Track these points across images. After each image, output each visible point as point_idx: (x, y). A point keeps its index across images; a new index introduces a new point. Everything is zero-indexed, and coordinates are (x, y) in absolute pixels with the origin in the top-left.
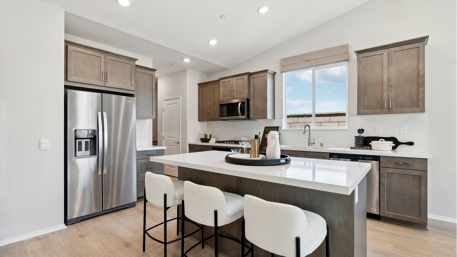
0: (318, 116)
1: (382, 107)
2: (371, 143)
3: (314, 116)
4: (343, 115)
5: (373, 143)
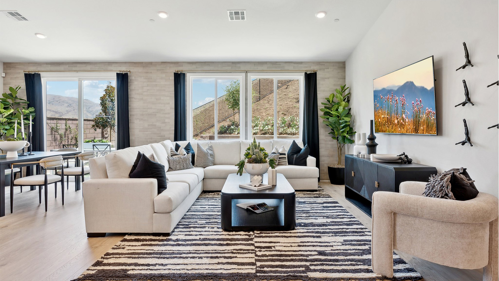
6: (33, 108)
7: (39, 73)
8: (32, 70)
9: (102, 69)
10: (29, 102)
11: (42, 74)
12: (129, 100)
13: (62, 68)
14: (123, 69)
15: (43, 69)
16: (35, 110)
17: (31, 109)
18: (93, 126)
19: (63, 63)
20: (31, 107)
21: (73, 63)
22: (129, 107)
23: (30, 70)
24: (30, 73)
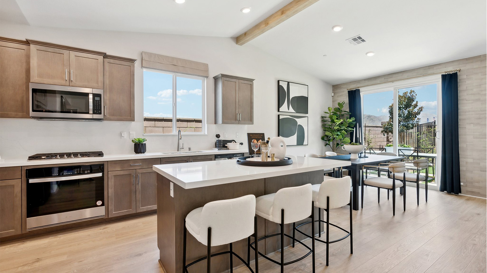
0: (179, 120)
1: (236, 120)
2: (227, 144)
3: (174, 121)
4: (200, 121)
5: (229, 145)
6: (354, 117)
7: (359, 89)
8: (353, 87)
9: (421, 74)
10: (351, 113)
11: (361, 89)
12: (459, 102)
13: (378, 81)
14: (450, 69)
15: (361, 85)
16: (355, 119)
17: (353, 119)
18: (382, 132)
19: (379, 76)
20: (353, 117)
21: (389, 74)
22: (459, 111)
23: (352, 88)
24: (352, 90)
